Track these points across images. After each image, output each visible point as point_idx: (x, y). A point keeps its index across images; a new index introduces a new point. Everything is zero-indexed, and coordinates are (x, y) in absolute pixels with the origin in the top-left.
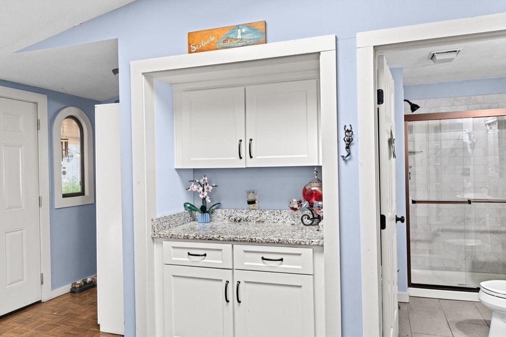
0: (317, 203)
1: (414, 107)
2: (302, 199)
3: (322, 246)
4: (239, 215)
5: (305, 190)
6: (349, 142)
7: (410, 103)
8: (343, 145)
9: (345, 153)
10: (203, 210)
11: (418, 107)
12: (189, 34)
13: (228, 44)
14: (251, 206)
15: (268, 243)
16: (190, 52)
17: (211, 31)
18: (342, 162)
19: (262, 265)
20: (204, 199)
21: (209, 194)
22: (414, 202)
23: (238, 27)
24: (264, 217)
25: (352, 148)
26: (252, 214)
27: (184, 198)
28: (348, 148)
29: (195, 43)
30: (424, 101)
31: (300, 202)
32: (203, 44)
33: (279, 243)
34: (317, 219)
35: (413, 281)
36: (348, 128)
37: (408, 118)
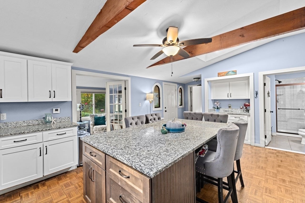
0: (248, 107)
1: (280, 82)
2: (244, 106)
3: (250, 115)
4: (226, 110)
5: (244, 104)
6: (257, 94)
7: (278, 81)
8: (255, 95)
9: (256, 96)
10: (218, 108)
11: (281, 82)
12: (218, 73)
13: (227, 75)
14: (229, 108)
15: (236, 114)
16: (218, 76)
17: (223, 73)
18: (255, 98)
19: (235, 119)
20: (217, 106)
21: (219, 105)
22: (279, 109)
23: (230, 72)
24: (233, 110)
25: (258, 95)
26: (229, 110)
27: (213, 106)
28: (256, 95)
29: (219, 75)
30: (284, 79)
31: (243, 107)
32: (221, 75)
33: (239, 114)
34: (248, 111)
35: (278, 131)
36: (257, 91)
37: (276, 86)
